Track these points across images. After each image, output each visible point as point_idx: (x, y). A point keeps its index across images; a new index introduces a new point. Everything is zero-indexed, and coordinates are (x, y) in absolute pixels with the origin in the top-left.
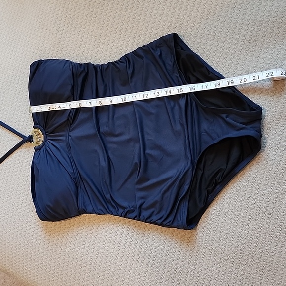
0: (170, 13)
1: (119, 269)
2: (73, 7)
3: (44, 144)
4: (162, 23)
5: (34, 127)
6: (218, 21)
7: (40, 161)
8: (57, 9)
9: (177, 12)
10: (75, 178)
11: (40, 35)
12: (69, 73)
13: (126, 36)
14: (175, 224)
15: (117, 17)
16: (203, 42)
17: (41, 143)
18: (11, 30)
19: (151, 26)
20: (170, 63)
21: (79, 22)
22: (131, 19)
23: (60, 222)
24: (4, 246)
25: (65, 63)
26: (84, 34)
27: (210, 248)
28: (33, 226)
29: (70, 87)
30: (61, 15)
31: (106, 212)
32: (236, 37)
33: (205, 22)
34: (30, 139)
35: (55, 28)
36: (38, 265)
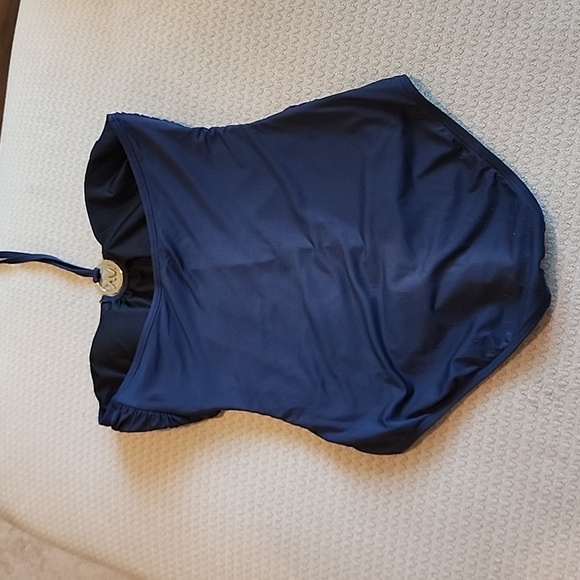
0: (422, 22)
1: (368, 551)
2: (216, 30)
4: (409, 45)
6: (526, 29)
8: (184, 37)
9: (438, 18)
11: (153, 94)
13: (335, 80)
15: (312, 43)
16: (500, 74)
18: (90, 89)
19: (385, 53)
21: (231, 60)
22: (341, 42)
24: (121, 524)
26: (244, 83)
27: (558, 495)
30: (192, 48)
32: (568, 59)
33: (500, 35)
35: (184, 76)
36: (196, 556)
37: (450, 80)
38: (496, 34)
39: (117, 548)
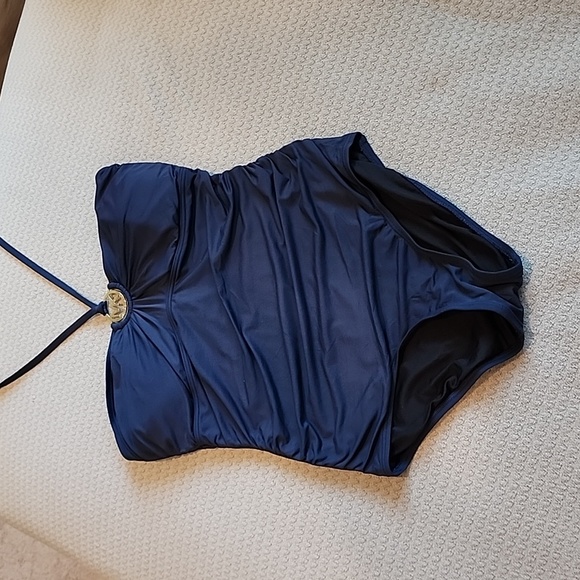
0: (362, 79)
1: (266, 551)
2: (184, 64)
3: (128, 318)
4: (348, 98)
5: (109, 287)
6: (451, 95)
7: (122, 348)
8: (155, 67)
9: (376, 77)
10: (186, 379)
11: (124, 114)
13: (281, 122)
15: (265, 86)
16: (424, 134)
17: (123, 315)
18: (70, 104)
19: (326, 103)
21: (195, 93)
22: (289, 88)
23: (159, 462)
24: (57, 504)
26: (204, 115)
27: (434, 520)
28: (111, 469)
30: (161, 78)
31: (245, 444)
32: (484, 126)
33: (429, 98)
34: (103, 309)
35: (150, 102)
36: (119, 540)
37: (380, 134)
38: (425, 96)
39: (52, 525)
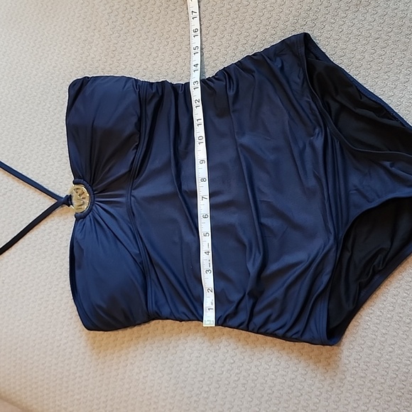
1: (212, 406)
3: (90, 210)
4: (283, 18)
5: (74, 183)
6: (374, 14)
7: (85, 235)
10: (141, 263)
11: (84, 38)
12: (133, 97)
13: (224, 40)
14: (307, 336)
16: (351, 47)
17: (85, 207)
18: (37, 32)
19: (264, 22)
20: (298, 80)
21: (147, 18)
22: (232, 11)
23: (116, 332)
24: (23, 369)
25: (126, 82)
26: (155, 36)
27: (362, 375)
28: (72, 338)
29: (134, 120)
30: (118, 6)
31: (191, 317)
32: (403, 39)
33: (354, 17)
34: (68, 201)
35: (109, 27)
36: (78, 400)
38: (351, 16)
39: (18, 388)
